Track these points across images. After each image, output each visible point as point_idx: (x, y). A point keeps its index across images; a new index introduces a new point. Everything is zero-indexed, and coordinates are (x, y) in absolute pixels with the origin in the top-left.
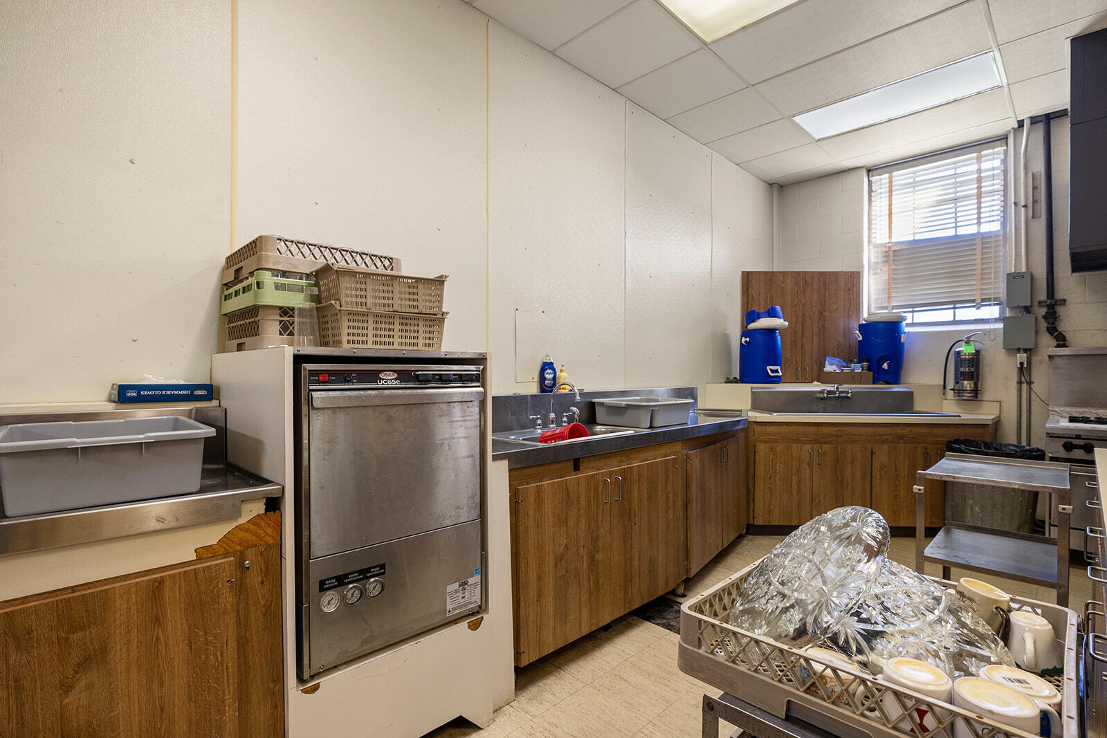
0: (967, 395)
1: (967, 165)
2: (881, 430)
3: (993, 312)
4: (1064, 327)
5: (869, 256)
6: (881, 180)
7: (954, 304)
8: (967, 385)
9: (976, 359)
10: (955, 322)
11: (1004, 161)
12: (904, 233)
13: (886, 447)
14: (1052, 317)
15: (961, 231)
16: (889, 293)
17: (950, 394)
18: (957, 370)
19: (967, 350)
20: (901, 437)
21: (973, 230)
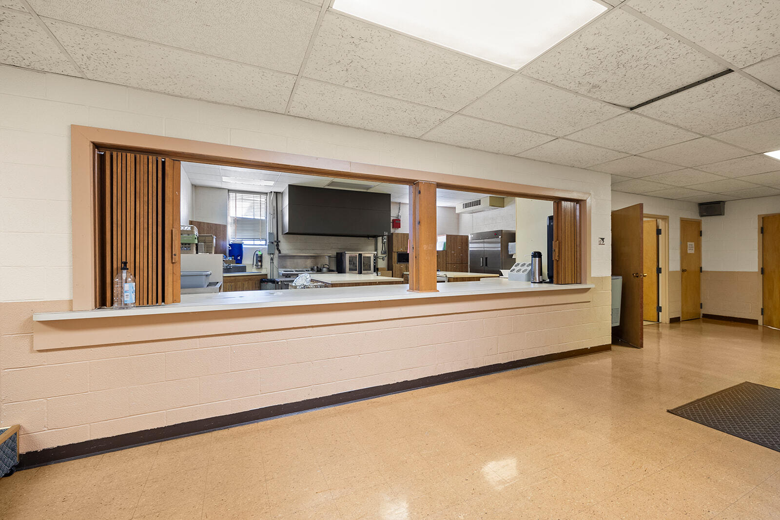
0: (259, 267)
1: (257, 198)
2: (245, 277)
3: (263, 242)
4: (280, 248)
5: (230, 220)
6: (232, 195)
7: (254, 239)
8: (259, 264)
9: (261, 257)
10: (254, 245)
11: (266, 200)
12: (239, 215)
13: (247, 282)
14: (278, 245)
15: (256, 217)
16: (236, 234)
17: (254, 266)
18: (257, 259)
19: (259, 253)
20: (250, 279)
21: (259, 218)
